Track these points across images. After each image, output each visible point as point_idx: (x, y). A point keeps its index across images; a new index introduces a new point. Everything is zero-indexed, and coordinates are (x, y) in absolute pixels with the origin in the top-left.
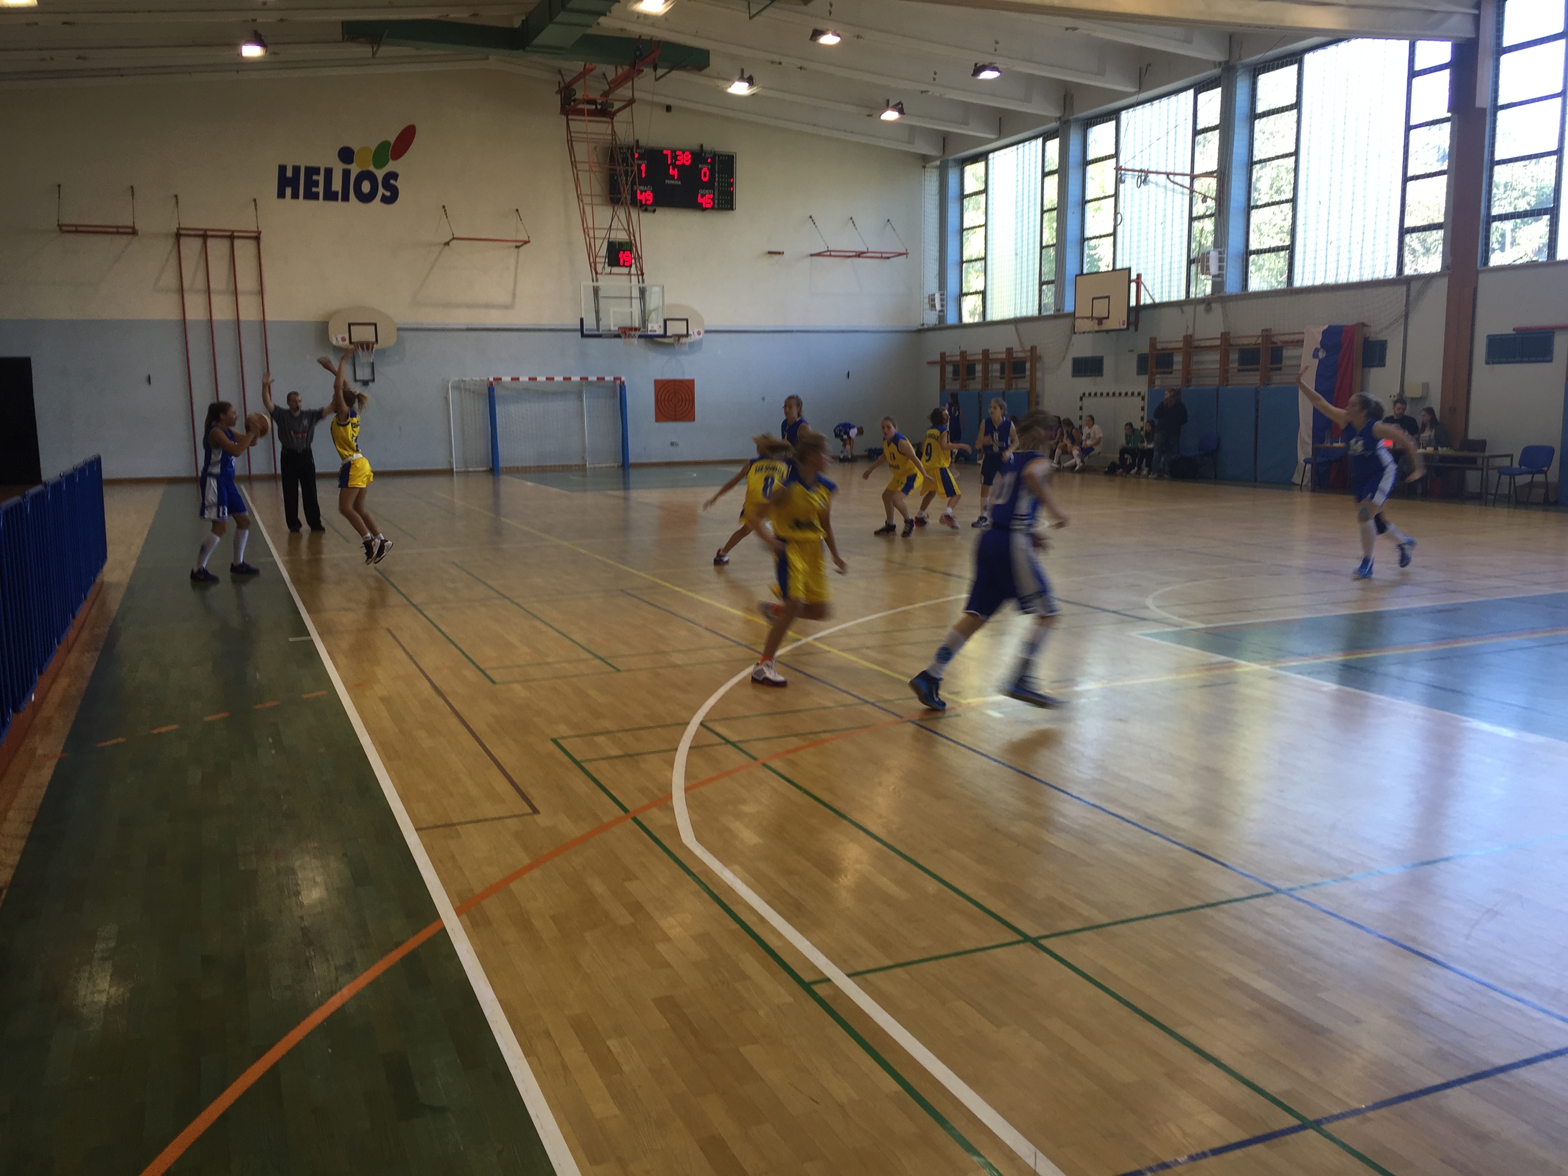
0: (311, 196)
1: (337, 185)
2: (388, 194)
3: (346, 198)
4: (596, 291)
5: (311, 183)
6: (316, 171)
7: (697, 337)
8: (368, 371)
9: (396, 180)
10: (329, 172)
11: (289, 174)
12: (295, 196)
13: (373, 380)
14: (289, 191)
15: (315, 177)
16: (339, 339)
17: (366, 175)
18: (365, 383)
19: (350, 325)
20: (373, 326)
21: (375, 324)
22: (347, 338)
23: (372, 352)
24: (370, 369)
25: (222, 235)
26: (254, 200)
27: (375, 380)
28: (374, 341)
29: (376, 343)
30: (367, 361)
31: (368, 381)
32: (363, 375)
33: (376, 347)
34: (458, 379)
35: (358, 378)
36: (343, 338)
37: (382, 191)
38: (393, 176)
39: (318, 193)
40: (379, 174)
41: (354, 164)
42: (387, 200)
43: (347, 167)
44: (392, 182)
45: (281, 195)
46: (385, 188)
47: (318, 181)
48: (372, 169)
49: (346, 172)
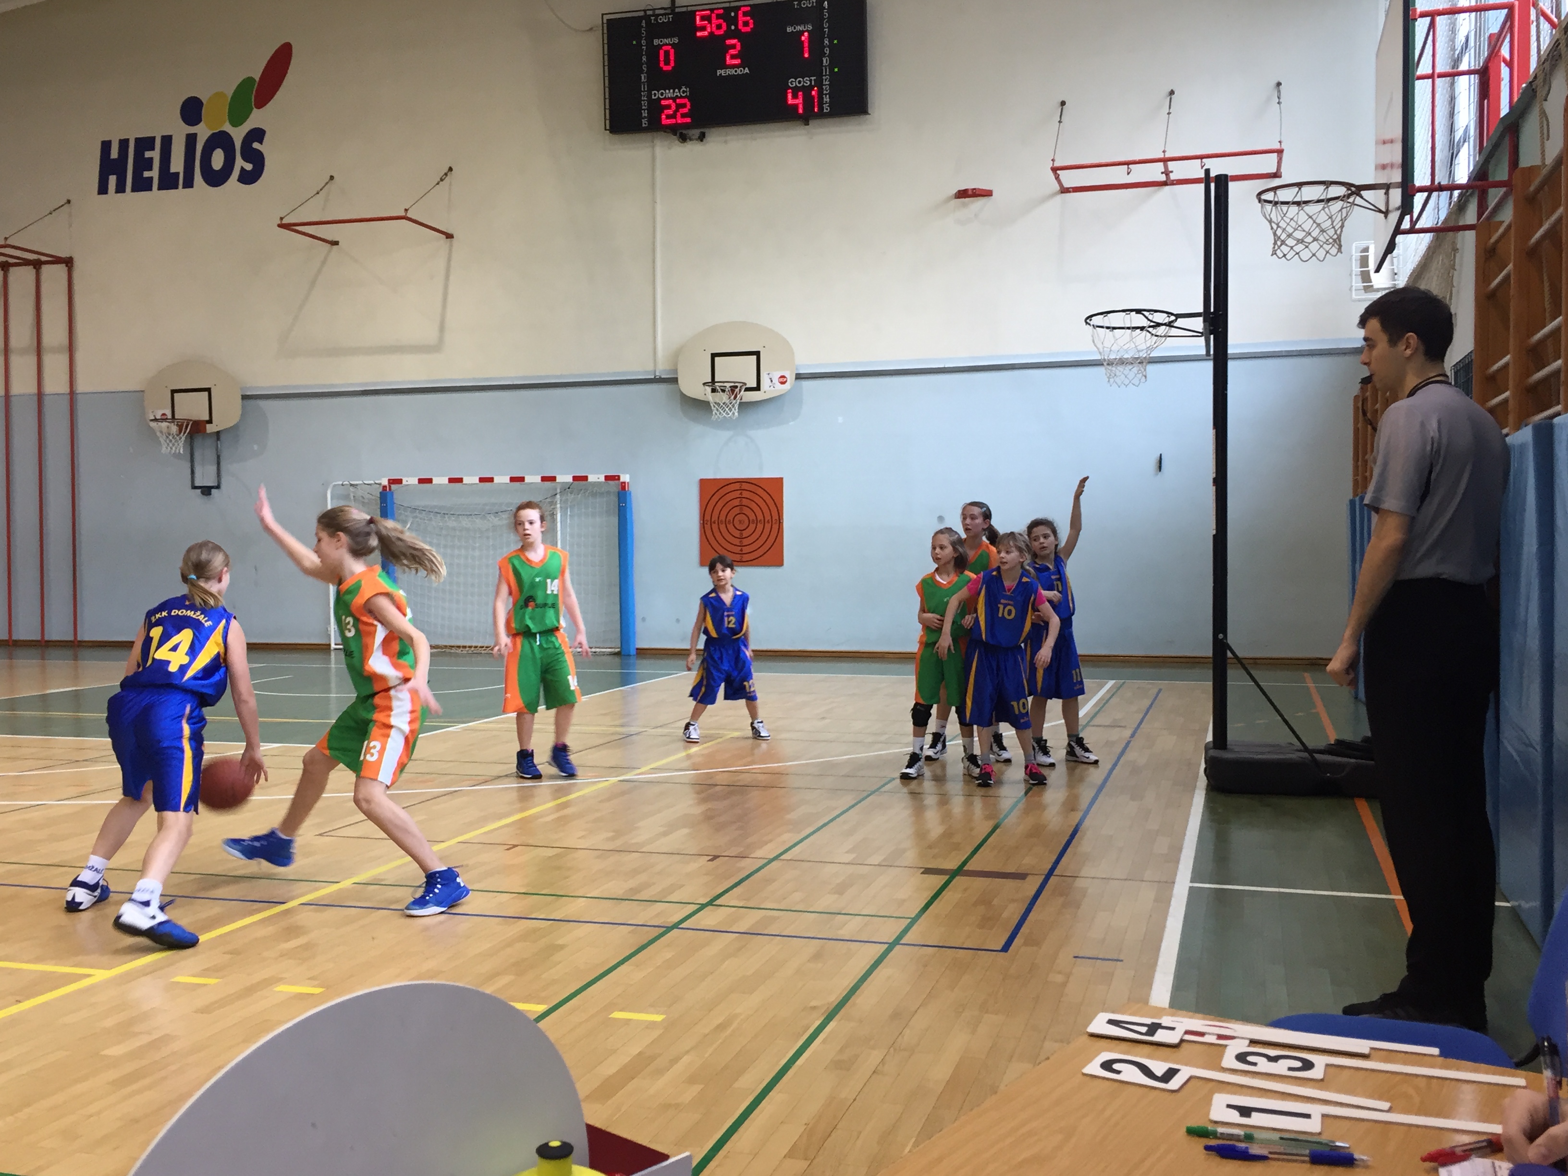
0: (142, 185)
1: (177, 165)
2: (249, 167)
3: (189, 183)
5: (144, 164)
6: (145, 143)
7: (781, 389)
8: (212, 470)
9: (261, 142)
10: (167, 141)
11: (114, 154)
12: (120, 189)
13: (218, 487)
14: (113, 180)
15: (148, 154)
16: (159, 417)
17: (221, 140)
18: (206, 491)
19: (174, 392)
20: (206, 393)
21: (209, 390)
22: (169, 416)
23: (218, 439)
24: (215, 468)
25: (26, 262)
26: (69, 202)
27: (223, 486)
28: (207, 418)
29: (210, 421)
30: (211, 455)
31: (212, 487)
32: (207, 476)
33: (210, 428)
34: (341, 483)
35: (197, 484)
36: (164, 414)
37: (240, 163)
38: (258, 134)
39: (151, 179)
40: (238, 135)
41: (202, 124)
42: (248, 178)
43: (192, 130)
44: (256, 145)
45: (103, 190)
46: (245, 158)
47: (151, 159)
48: (227, 128)
49: (191, 140)
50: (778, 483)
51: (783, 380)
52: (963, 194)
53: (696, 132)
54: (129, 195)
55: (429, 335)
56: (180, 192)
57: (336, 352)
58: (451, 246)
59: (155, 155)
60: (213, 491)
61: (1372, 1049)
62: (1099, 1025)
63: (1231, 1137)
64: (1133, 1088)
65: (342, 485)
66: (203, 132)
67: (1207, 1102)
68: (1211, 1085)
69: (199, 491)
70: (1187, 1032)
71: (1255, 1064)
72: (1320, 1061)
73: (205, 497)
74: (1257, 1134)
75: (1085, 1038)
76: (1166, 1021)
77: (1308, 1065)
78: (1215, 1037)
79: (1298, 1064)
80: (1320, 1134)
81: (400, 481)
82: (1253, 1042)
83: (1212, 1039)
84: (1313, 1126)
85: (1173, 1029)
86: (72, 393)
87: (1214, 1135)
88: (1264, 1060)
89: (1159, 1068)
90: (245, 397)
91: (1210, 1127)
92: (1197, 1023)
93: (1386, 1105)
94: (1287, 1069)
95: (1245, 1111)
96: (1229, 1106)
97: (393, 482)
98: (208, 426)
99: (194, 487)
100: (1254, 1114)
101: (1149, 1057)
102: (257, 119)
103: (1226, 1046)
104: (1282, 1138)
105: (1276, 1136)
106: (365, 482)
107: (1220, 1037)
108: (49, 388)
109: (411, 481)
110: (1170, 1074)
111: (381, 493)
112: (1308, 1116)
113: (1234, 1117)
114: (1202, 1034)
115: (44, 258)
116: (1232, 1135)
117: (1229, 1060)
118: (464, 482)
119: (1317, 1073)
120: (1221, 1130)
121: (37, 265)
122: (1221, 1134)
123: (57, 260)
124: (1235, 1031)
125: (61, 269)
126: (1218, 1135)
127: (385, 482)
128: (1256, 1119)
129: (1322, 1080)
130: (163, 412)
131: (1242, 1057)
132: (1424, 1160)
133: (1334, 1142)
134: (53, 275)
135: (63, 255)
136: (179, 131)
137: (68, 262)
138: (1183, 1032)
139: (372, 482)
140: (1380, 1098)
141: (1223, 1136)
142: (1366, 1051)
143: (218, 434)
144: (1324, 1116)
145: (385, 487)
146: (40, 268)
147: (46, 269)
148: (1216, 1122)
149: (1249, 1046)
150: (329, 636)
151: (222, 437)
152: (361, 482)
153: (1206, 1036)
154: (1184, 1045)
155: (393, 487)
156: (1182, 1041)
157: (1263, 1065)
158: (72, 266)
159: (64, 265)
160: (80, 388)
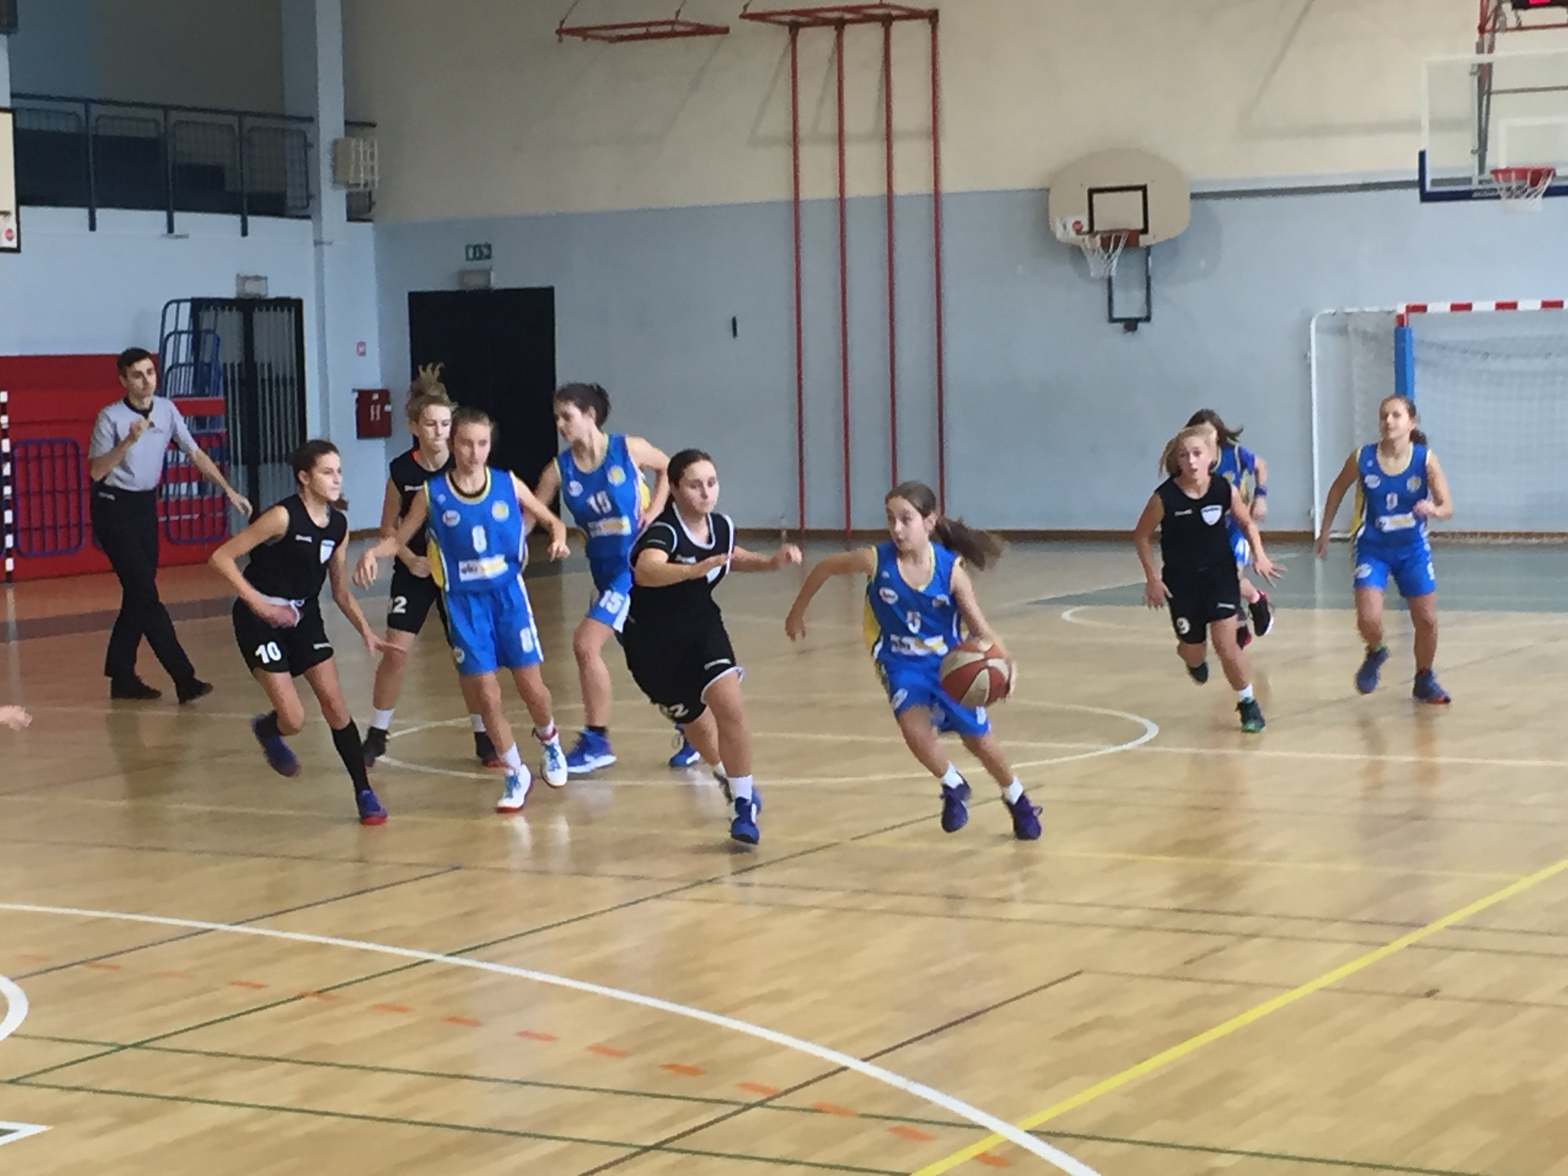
4: (1484, 73)
8: (1139, 295)
13: (1148, 319)
16: (1070, 226)
19: (1092, 192)
20: (1140, 194)
21: (1144, 189)
22: (1086, 226)
23: (1148, 254)
24: (1143, 293)
25: (870, 18)
27: (1154, 318)
28: (1140, 226)
30: (1139, 275)
31: (1138, 320)
32: (1131, 304)
33: (1143, 240)
34: (1333, 311)
35: (1116, 315)
36: (1077, 223)
60: (1141, 326)
65: (1334, 314)
69: (1120, 326)
73: (1129, 334)
81: (1423, 309)
86: (937, 194)
90: (1194, 196)
97: (1412, 309)
98: (1142, 237)
99: (1112, 320)
106: (1370, 310)
108: (900, 188)
109: (1439, 307)
111: (1394, 328)
115: (894, 13)
118: (1519, 308)
121: (887, 21)
123: (913, 15)
125: (922, 26)
127: (1401, 310)
130: (1078, 219)
134: (910, 34)
135: (923, 6)
137: (933, 17)
139: (1379, 309)
143: (1150, 247)
145: (1400, 319)
146: (890, 24)
147: (899, 29)
150: (1313, 521)
151: (1152, 250)
152: (1364, 310)
155: (1413, 316)
158: (937, 21)
159: (927, 21)
160: (948, 186)
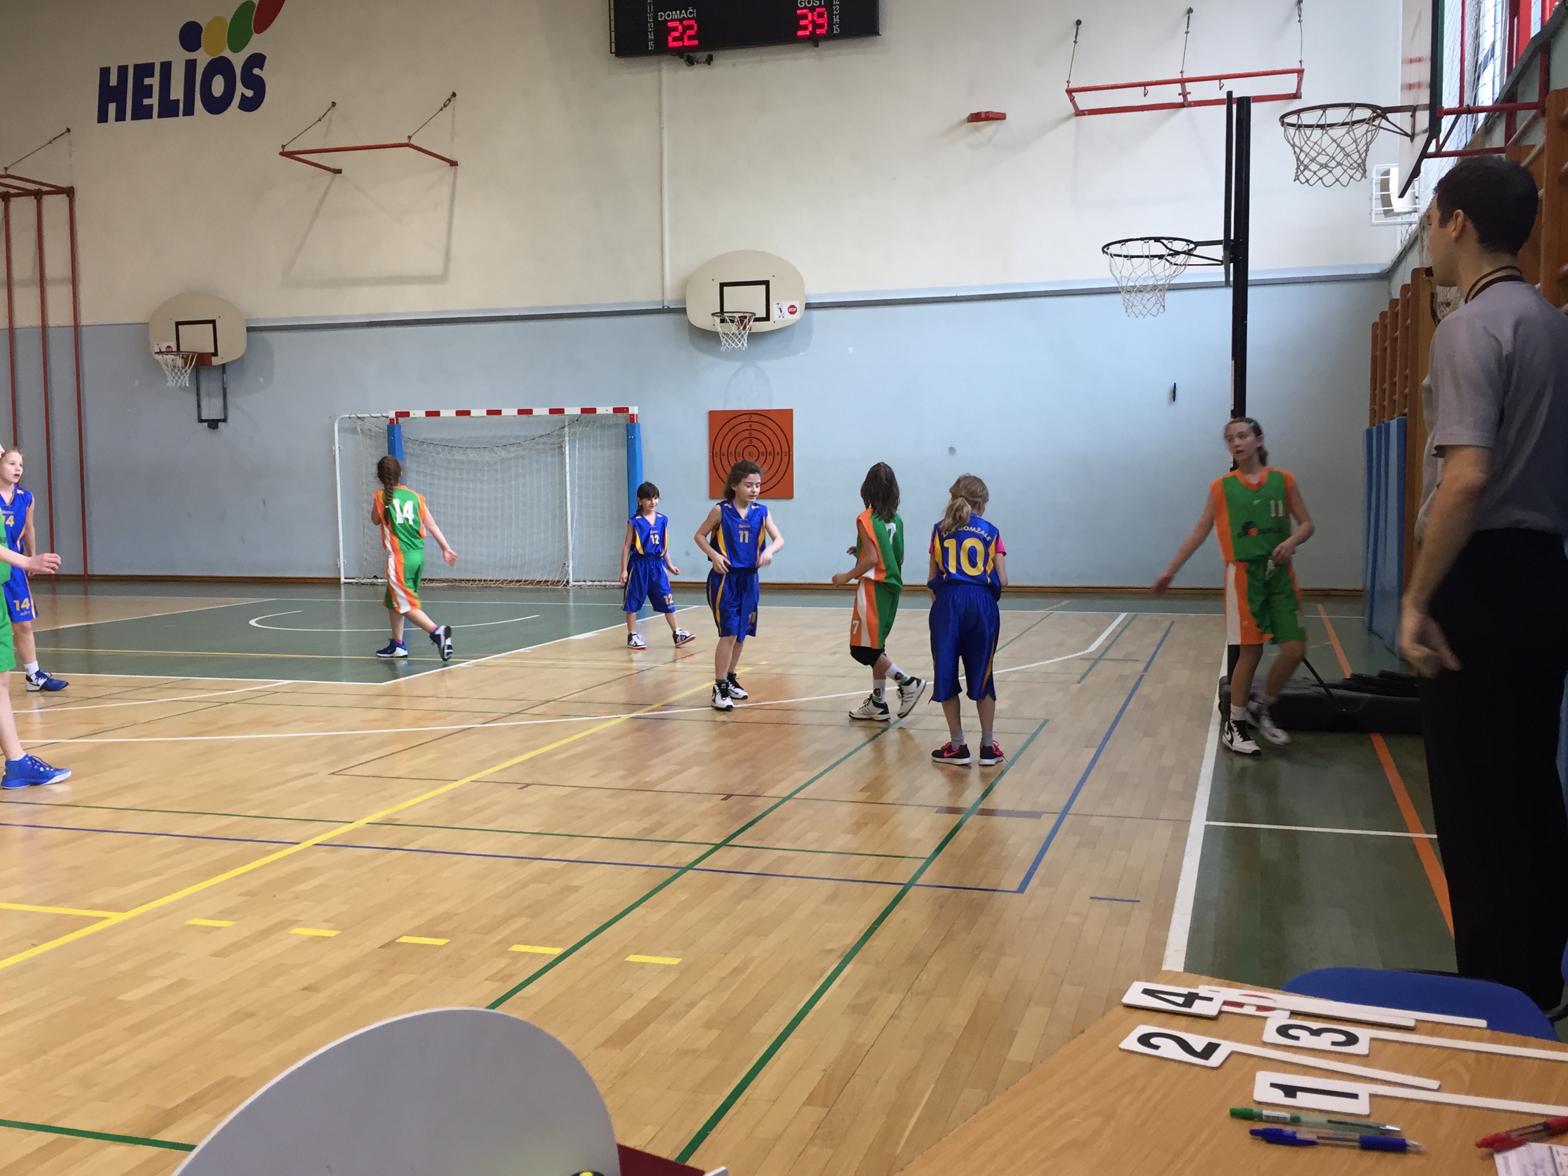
0: (142, 113)
1: (177, 92)
2: (249, 93)
3: (189, 111)
5: (143, 91)
6: (143, 70)
7: (790, 319)
8: (219, 402)
9: (261, 69)
10: (166, 67)
11: (113, 81)
12: (121, 117)
13: (225, 420)
14: (112, 108)
15: (147, 81)
16: (164, 350)
17: (220, 66)
18: (213, 424)
19: (178, 324)
20: (211, 326)
21: (213, 322)
22: (175, 349)
23: (224, 372)
24: (221, 401)
25: (27, 193)
26: (68, 130)
27: (229, 420)
28: (212, 351)
29: (215, 354)
30: (216, 387)
31: (220, 420)
32: (211, 410)
33: (216, 361)
34: (348, 416)
35: (203, 418)
36: (169, 347)
37: (241, 90)
38: (258, 60)
39: (151, 106)
40: (238, 60)
41: (201, 49)
42: (249, 105)
43: (191, 56)
44: (256, 71)
45: (103, 117)
46: (246, 85)
47: (151, 86)
48: (227, 53)
49: (191, 66)
50: (788, 414)
51: (792, 310)
52: (975, 118)
53: (704, 55)
54: (129, 123)
55: (434, 265)
56: (181, 120)
57: (339, 282)
58: (455, 173)
59: (154, 82)
60: (221, 425)
61: (1417, 1020)
62: (1134, 995)
63: (1276, 1120)
64: (1172, 1063)
65: (350, 418)
66: (203, 58)
67: (1251, 1081)
68: (1252, 1061)
69: (206, 424)
70: (1226, 1003)
71: (1297, 1038)
72: (1364, 1034)
73: (212, 431)
74: (1305, 1117)
75: (1120, 1010)
76: (1203, 990)
77: (1352, 1039)
78: (1255, 1008)
79: (1342, 1038)
80: (1368, 1116)
81: (407, 414)
82: (1294, 1014)
83: (1251, 1011)
84: (1360, 1107)
85: (1210, 999)
86: (77, 326)
87: (1259, 1118)
88: (1307, 1033)
89: (1198, 1043)
90: (250, 329)
91: (1256, 1109)
92: (1234, 993)
93: (1435, 1084)
94: (1330, 1043)
95: (1290, 1091)
96: (1273, 1085)
97: (400, 415)
98: (213, 359)
99: (201, 421)
100: (1299, 1094)
101: (1187, 1030)
102: (256, 44)
103: (1266, 1018)
104: (1329, 1122)
105: (1324, 1119)
106: (373, 415)
107: (1260, 1008)
108: (52, 321)
109: (418, 413)
110: (1210, 1049)
111: (388, 426)
112: (1355, 1096)
113: (1278, 1097)
114: (1240, 1005)
115: (44, 188)
116: (1278, 1118)
117: (1270, 1035)
118: (472, 415)
119: (1361, 1048)
120: (1266, 1112)
121: (38, 195)
122: (1267, 1116)
123: (58, 191)
124: (1275, 1001)
125: (63, 199)
126: (1264, 1118)
127: (392, 415)
128: (1303, 1100)
129: (1367, 1056)
130: (168, 344)
131: (1283, 1031)
132: (1480, 1145)
133: (1384, 1125)
134: (55, 205)
135: (64, 184)
136: (179, 57)
137: (69, 192)
138: (1221, 1002)
139: (379, 415)
140: (1428, 1076)
141: (1269, 1119)
142: (1411, 1023)
143: (224, 366)
144: (1372, 1096)
145: (392, 420)
146: (41, 198)
147: (47, 200)
148: (1260, 1103)
149: (1290, 1018)
150: (339, 570)
151: (228, 370)
152: (368, 415)
153: (1245, 1007)
154: (1223, 1017)
155: (401, 420)
156: (1221, 1012)
157: (1306, 1040)
158: (73, 196)
159: (65, 195)
160: (84, 320)
